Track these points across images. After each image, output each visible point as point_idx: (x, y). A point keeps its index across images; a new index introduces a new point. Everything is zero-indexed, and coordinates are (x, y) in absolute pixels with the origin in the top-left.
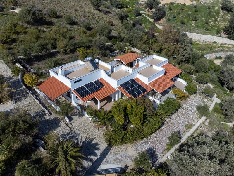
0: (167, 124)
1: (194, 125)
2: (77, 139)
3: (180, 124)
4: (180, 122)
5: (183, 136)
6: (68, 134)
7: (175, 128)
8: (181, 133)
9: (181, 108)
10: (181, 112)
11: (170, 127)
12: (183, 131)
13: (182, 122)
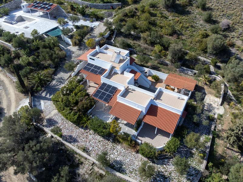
0: (85, 132)
1: (90, 155)
2: (60, 84)
3: (88, 143)
4: (91, 142)
5: (73, 145)
6: (63, 79)
7: (82, 139)
8: (76, 144)
9: (114, 144)
10: (106, 144)
11: (82, 134)
12: (79, 145)
13: (91, 144)
